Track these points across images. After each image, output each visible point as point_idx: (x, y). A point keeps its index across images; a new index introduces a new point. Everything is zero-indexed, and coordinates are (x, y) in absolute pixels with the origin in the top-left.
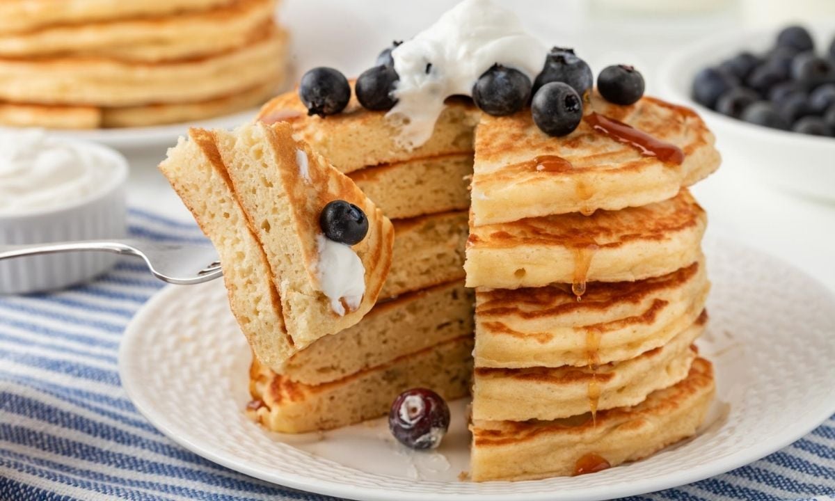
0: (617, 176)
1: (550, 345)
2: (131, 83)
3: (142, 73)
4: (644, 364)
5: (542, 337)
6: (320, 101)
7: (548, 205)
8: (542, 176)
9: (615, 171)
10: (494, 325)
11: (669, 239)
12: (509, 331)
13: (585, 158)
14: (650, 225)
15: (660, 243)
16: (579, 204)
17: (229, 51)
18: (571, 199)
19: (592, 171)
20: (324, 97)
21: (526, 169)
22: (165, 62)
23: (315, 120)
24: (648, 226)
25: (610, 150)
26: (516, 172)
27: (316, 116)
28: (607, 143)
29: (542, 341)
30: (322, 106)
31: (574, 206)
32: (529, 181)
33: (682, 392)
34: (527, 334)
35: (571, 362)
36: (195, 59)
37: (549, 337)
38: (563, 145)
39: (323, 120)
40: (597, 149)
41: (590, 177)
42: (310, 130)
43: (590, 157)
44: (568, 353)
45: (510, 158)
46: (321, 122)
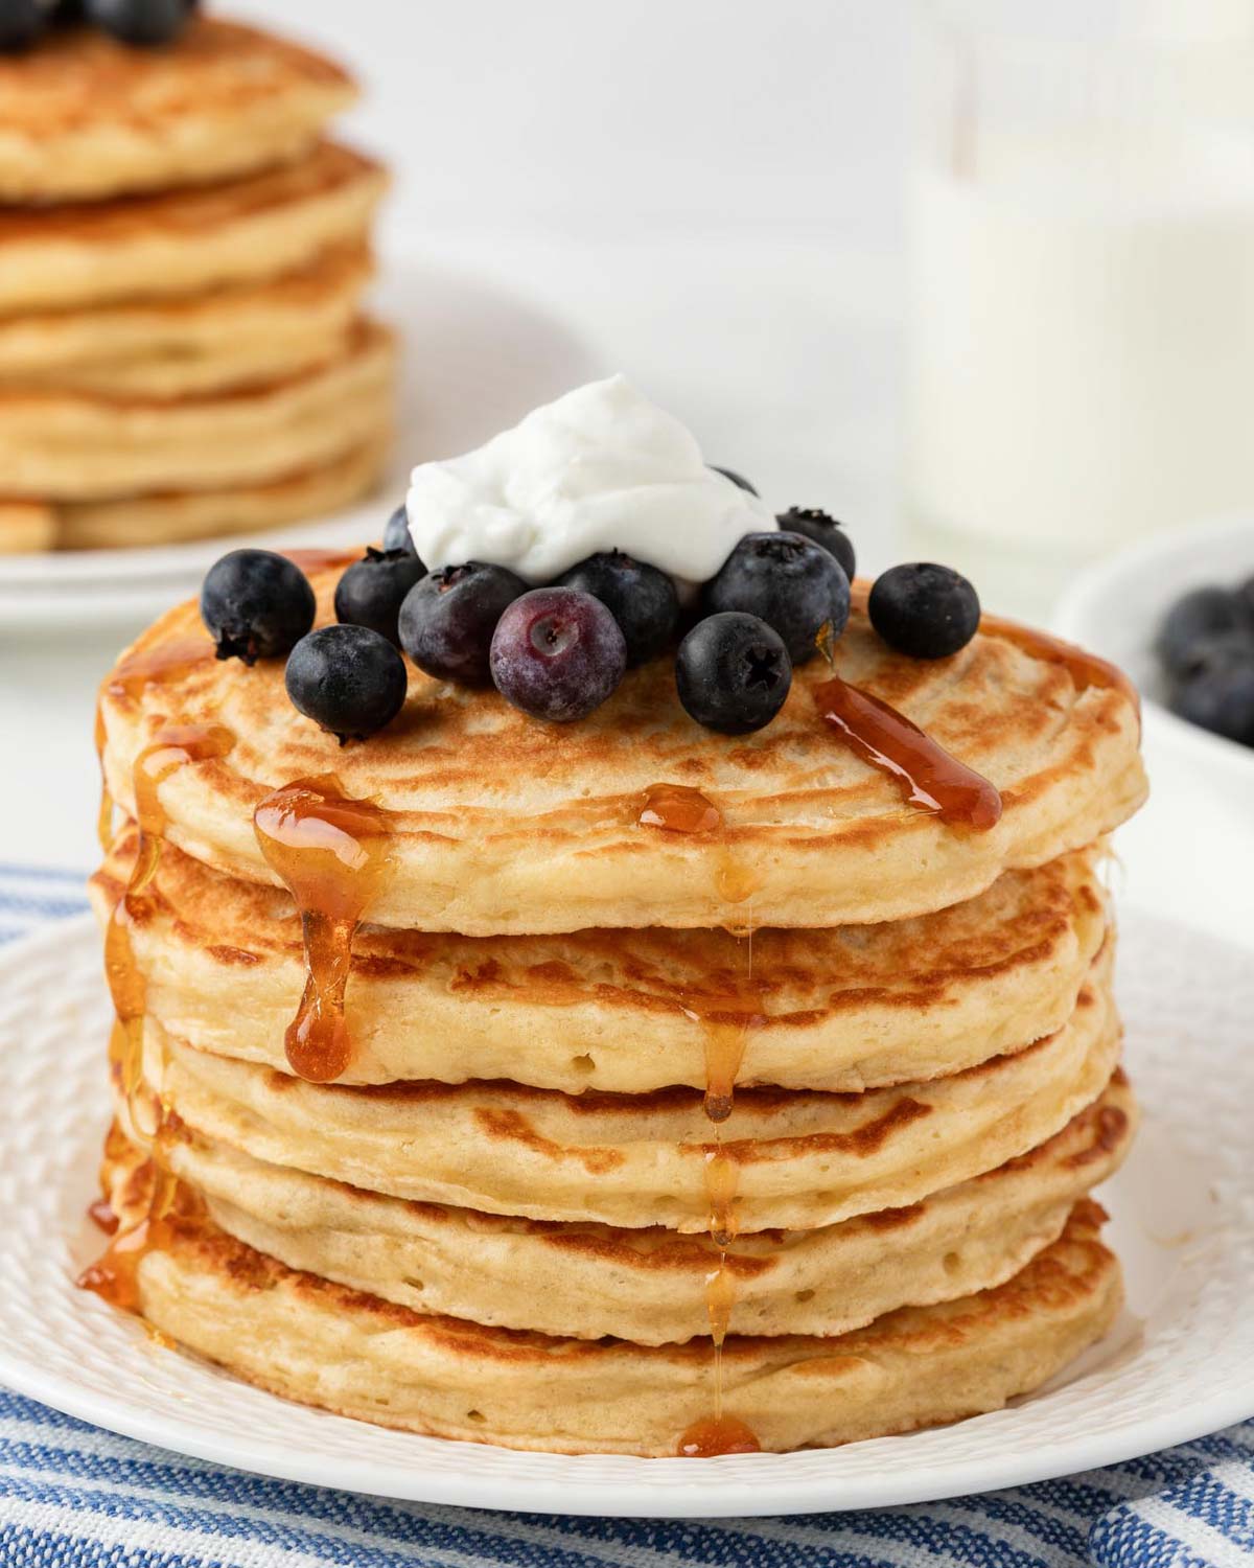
0: (814, 857)
1: (613, 1179)
2: (124, 446)
3: (143, 425)
4: (866, 1246)
5: (599, 1159)
6: (240, 627)
7: (644, 905)
8: (640, 840)
9: (818, 843)
10: (501, 1117)
11: (953, 1002)
12: (530, 1137)
13: (760, 802)
14: (922, 960)
15: (924, 1014)
16: (721, 910)
17: (310, 373)
18: (704, 898)
19: (759, 838)
20: (248, 621)
21: (617, 813)
22: (190, 400)
23: (235, 669)
24: (914, 964)
25: (832, 782)
26: (592, 819)
27: (235, 661)
28: (837, 762)
29: (596, 1168)
30: (244, 639)
31: (710, 914)
32: (604, 850)
33: (992, 1310)
34: (565, 1148)
35: (670, 1221)
36: (250, 391)
37: (614, 1159)
38: (731, 758)
39: (250, 669)
40: (806, 778)
41: (751, 852)
42: (219, 693)
43: (771, 800)
44: (665, 1200)
45: (596, 780)
46: (245, 672)
